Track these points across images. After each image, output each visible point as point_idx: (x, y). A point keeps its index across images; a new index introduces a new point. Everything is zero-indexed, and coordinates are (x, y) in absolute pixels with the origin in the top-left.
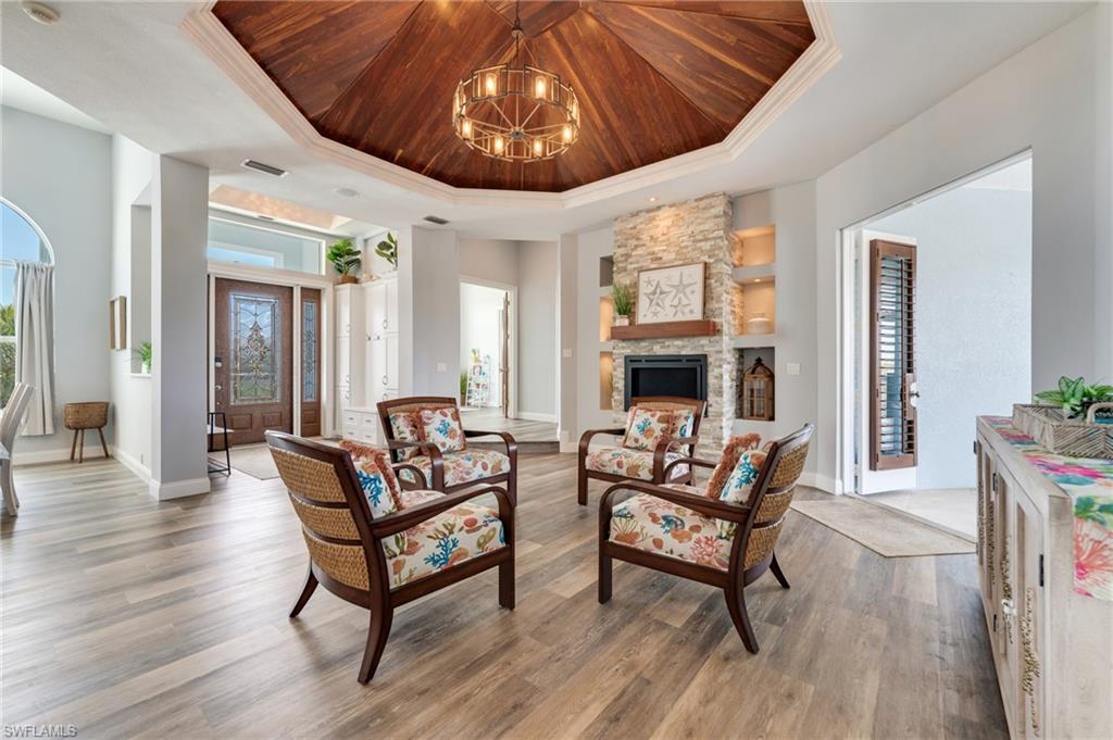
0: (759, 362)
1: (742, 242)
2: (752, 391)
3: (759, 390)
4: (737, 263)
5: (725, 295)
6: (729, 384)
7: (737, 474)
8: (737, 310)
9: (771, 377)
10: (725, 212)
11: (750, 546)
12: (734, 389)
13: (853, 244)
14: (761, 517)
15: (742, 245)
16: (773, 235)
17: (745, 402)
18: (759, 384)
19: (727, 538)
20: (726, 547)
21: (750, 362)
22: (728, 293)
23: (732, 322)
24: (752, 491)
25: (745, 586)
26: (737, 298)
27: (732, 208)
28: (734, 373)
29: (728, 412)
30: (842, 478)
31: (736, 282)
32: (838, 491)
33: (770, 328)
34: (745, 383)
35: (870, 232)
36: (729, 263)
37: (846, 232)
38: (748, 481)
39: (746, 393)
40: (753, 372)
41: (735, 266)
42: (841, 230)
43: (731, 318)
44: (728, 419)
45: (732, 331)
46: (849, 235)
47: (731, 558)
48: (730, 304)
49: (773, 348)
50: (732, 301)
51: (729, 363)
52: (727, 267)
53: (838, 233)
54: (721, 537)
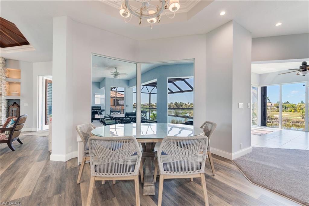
0: (15, 103)
1: (9, 71)
2: (12, 111)
3: (15, 111)
4: (7, 76)
5: (3, 85)
6: (4, 109)
7: (10, 123)
8: (7, 89)
9: (19, 107)
10: (3, 63)
11: (13, 134)
12: (6, 110)
13: (42, 79)
14: (16, 129)
15: (9, 72)
16: (20, 71)
17: (10, 113)
18: (15, 109)
19: (8, 134)
20: (8, 136)
21: (12, 103)
22: (4, 84)
23: (6, 92)
24: (14, 125)
25: (12, 141)
26: (7, 86)
27: (5, 62)
28: (6, 106)
29: (4, 116)
30: (38, 127)
31: (6, 81)
32: (38, 130)
33: (19, 95)
34: (10, 108)
35: (45, 78)
36: (4, 76)
37: (40, 77)
38: (13, 123)
39: (10, 111)
40: (13, 106)
41: (6, 77)
42: (39, 76)
43: (5, 91)
44: (3, 118)
45: (5, 95)
46: (41, 77)
47: (9, 137)
48: (4, 87)
49: (20, 100)
50: (5, 86)
51: (4, 103)
52: (3, 77)
53: (38, 76)
54: (6, 134)
